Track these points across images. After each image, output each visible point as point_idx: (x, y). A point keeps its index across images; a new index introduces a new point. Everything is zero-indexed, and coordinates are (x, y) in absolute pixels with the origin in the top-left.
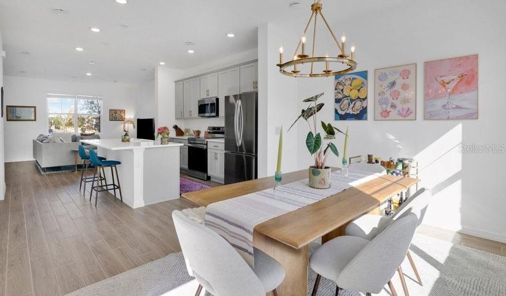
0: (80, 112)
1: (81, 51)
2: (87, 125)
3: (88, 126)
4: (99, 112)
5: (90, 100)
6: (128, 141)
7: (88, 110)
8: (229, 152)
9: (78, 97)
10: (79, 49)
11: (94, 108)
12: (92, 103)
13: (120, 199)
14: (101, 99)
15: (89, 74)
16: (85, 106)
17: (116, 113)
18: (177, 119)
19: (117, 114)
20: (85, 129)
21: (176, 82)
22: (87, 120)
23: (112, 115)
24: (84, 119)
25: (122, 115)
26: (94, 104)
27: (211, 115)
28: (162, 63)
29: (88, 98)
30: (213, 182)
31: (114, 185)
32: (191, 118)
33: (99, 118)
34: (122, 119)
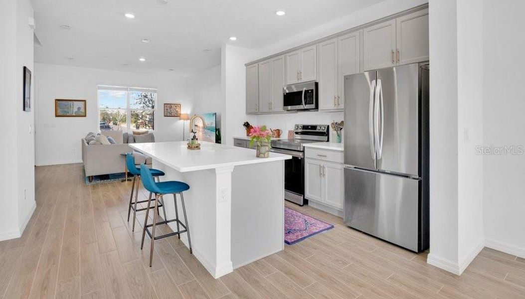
0: (133, 107)
1: (132, 18)
2: (140, 121)
3: (142, 122)
4: (153, 107)
5: (143, 94)
6: (198, 147)
7: (142, 105)
8: (352, 167)
9: (131, 89)
10: (130, 16)
11: (148, 103)
12: (146, 96)
13: (189, 248)
14: (155, 91)
15: (142, 60)
16: (138, 100)
17: (171, 107)
18: (249, 113)
19: (172, 109)
20: (139, 125)
21: (247, 65)
22: (141, 116)
23: (167, 110)
24: (137, 115)
25: (177, 109)
26: (147, 98)
27: (305, 108)
28: (233, 39)
29: (142, 90)
30: (313, 208)
31: (177, 220)
32: (270, 112)
33: (153, 114)
34: (177, 115)
